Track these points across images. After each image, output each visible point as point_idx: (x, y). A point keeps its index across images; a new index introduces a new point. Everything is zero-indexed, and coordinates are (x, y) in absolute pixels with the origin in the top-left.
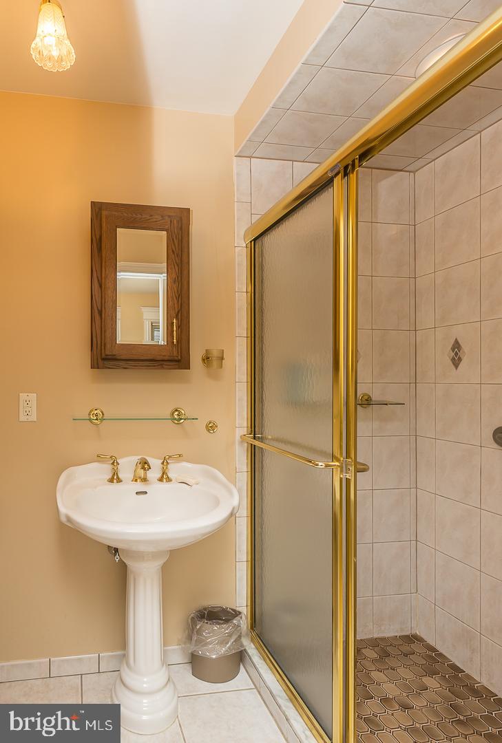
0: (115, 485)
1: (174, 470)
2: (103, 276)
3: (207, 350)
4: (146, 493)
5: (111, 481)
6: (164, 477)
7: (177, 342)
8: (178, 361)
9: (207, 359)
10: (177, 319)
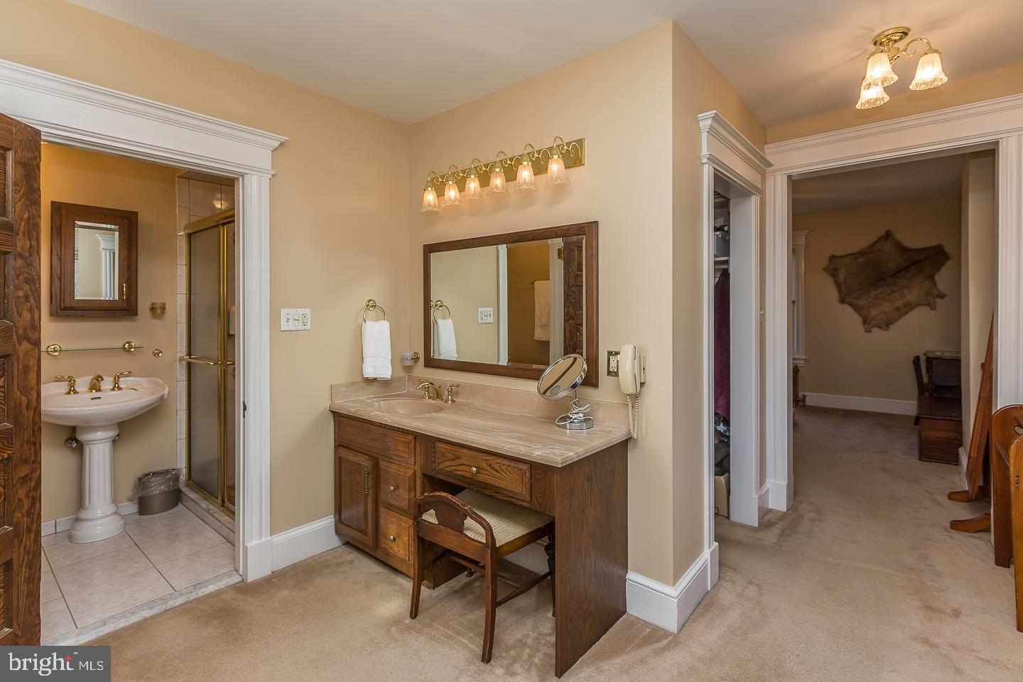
0: (72, 395)
1: (124, 382)
2: (63, 253)
3: (152, 303)
4: (100, 398)
5: (69, 393)
6: (116, 387)
7: (127, 298)
8: (128, 310)
9: (153, 309)
10: (127, 283)
